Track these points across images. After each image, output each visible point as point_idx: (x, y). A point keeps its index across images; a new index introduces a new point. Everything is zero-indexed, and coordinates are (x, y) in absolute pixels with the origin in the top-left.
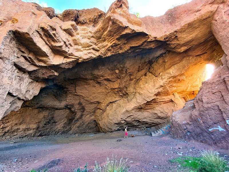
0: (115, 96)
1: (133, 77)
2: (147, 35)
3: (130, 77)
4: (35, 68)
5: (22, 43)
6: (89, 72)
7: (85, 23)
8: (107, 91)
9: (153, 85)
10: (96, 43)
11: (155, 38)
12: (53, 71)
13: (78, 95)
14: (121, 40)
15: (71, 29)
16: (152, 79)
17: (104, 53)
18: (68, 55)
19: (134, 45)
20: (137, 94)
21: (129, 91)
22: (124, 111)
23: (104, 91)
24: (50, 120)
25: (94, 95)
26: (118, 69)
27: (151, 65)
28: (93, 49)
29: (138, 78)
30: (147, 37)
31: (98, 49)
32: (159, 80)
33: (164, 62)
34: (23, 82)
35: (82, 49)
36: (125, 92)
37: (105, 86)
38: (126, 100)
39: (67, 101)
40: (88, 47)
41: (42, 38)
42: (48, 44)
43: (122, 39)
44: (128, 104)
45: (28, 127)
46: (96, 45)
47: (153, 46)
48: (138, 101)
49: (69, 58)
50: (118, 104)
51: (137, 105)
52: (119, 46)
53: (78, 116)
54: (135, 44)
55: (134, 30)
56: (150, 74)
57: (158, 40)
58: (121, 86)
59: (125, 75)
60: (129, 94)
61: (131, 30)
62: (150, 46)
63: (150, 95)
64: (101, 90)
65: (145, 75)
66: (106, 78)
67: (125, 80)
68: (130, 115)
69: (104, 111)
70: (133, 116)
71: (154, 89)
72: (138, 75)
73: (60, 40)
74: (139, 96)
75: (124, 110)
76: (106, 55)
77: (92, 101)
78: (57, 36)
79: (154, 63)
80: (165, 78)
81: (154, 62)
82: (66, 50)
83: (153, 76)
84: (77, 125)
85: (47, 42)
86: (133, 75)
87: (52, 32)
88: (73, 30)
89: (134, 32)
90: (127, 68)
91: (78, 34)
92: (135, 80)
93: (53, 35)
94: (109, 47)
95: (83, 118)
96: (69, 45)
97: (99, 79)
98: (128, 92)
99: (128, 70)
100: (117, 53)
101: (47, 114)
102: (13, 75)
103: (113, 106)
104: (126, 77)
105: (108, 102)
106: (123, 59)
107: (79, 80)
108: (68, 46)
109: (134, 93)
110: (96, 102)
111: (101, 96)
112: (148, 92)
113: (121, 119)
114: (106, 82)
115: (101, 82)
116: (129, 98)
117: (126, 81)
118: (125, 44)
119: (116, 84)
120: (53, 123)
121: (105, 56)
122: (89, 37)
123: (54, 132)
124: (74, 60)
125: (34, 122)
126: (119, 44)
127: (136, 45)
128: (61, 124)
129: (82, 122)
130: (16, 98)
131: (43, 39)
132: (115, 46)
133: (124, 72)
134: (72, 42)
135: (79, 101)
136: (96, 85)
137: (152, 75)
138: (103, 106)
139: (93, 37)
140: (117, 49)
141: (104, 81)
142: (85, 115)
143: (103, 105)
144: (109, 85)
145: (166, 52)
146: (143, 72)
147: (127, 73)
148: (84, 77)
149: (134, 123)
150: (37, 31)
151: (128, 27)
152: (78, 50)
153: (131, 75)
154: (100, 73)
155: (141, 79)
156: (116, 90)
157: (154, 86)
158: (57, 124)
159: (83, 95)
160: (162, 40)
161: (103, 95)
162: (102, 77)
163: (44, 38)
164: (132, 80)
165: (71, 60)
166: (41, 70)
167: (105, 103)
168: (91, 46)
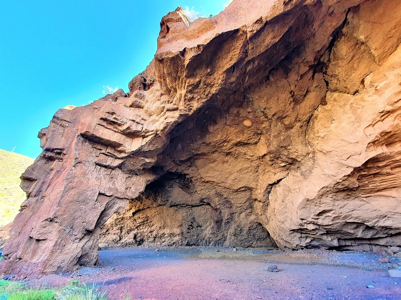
0: (273, 171)
1: (289, 121)
2: (237, 31)
3: (282, 123)
4: (120, 161)
5: (95, 142)
6: (200, 142)
7: (153, 81)
8: (254, 164)
9: (353, 119)
10: (168, 101)
11: (259, 21)
12: (142, 158)
13: (207, 182)
14: (197, 74)
15: (136, 101)
16: (345, 105)
17: (185, 109)
18: (143, 134)
19: (228, 66)
20: (319, 156)
21: (296, 154)
22: (300, 201)
23: (246, 165)
24: (192, 223)
25: (232, 177)
26: (247, 118)
27: (325, 73)
28: (168, 110)
29: (306, 118)
30: (241, 33)
31: (175, 107)
32: (370, 99)
33: (359, 44)
34: (117, 179)
35: (157, 118)
36: (288, 158)
37: (244, 156)
38: (298, 174)
39: (199, 192)
40: (162, 111)
41: (107, 128)
42: (117, 131)
43: (198, 71)
44: (305, 183)
45: (172, 232)
46: (171, 103)
47: (274, 38)
48: (326, 171)
49: (147, 136)
50: (285, 186)
51: (330, 182)
52: (201, 84)
53: (226, 215)
54: (227, 62)
55: (199, 46)
56: (336, 94)
57: (268, 20)
58: (272, 148)
59: (268, 122)
60: (299, 160)
61: (193, 49)
62: (266, 44)
63: (351, 149)
64: (241, 164)
65: (323, 102)
66: (234, 142)
67: (274, 132)
68: (321, 209)
69: (266, 204)
70: (332, 212)
71: (361, 129)
72: (302, 112)
73: (125, 120)
74: (324, 157)
75: (300, 199)
76: (191, 109)
77: (235, 188)
78: (119, 118)
79: (330, 65)
80: (387, 86)
81: (329, 61)
82: (139, 128)
83: (346, 95)
84: (232, 232)
85: (115, 130)
86: (287, 116)
87: (111, 118)
88: (140, 101)
89: (201, 47)
90: (262, 110)
91: (147, 101)
92: (298, 124)
93: (114, 120)
94: (185, 96)
95: (236, 219)
96: (142, 121)
97: (224, 148)
98: (294, 157)
99: (267, 111)
100: (210, 95)
101: (185, 214)
102: (100, 174)
103: (278, 192)
104: (272, 126)
105: (265, 186)
106: (244, 96)
107: (197, 159)
108: (141, 123)
109: (311, 156)
110: (243, 189)
111: (247, 176)
112: (343, 143)
113: (302, 219)
114: (242, 150)
115: (231, 151)
116: (303, 169)
117: (279, 134)
118: (210, 74)
119: (262, 147)
120: (197, 227)
121: (192, 111)
122: (157, 98)
123: (204, 241)
124: (152, 136)
125: (176, 226)
126: (200, 82)
127: (233, 62)
128: (208, 229)
129: (238, 226)
130: (112, 198)
131: (109, 129)
132: (194, 88)
133: (263, 118)
134: (145, 114)
135: (214, 190)
136: (227, 158)
137: (341, 94)
138: (259, 193)
139: (162, 95)
140: (202, 90)
141: (235, 148)
142: (237, 214)
143: (259, 191)
144: (250, 153)
145: (346, 19)
146: (312, 98)
147: (269, 117)
148: (199, 153)
149: (352, 232)
150: (99, 124)
151: (187, 50)
152: (154, 122)
153: (281, 119)
154: (216, 138)
155: (316, 117)
156: (268, 158)
157: (358, 119)
158: (202, 228)
159: (215, 180)
160: (281, 11)
161: (251, 174)
162: (226, 144)
163: (109, 127)
164: (292, 128)
165: (149, 138)
166: (127, 161)
167: (261, 189)
168: (164, 107)
